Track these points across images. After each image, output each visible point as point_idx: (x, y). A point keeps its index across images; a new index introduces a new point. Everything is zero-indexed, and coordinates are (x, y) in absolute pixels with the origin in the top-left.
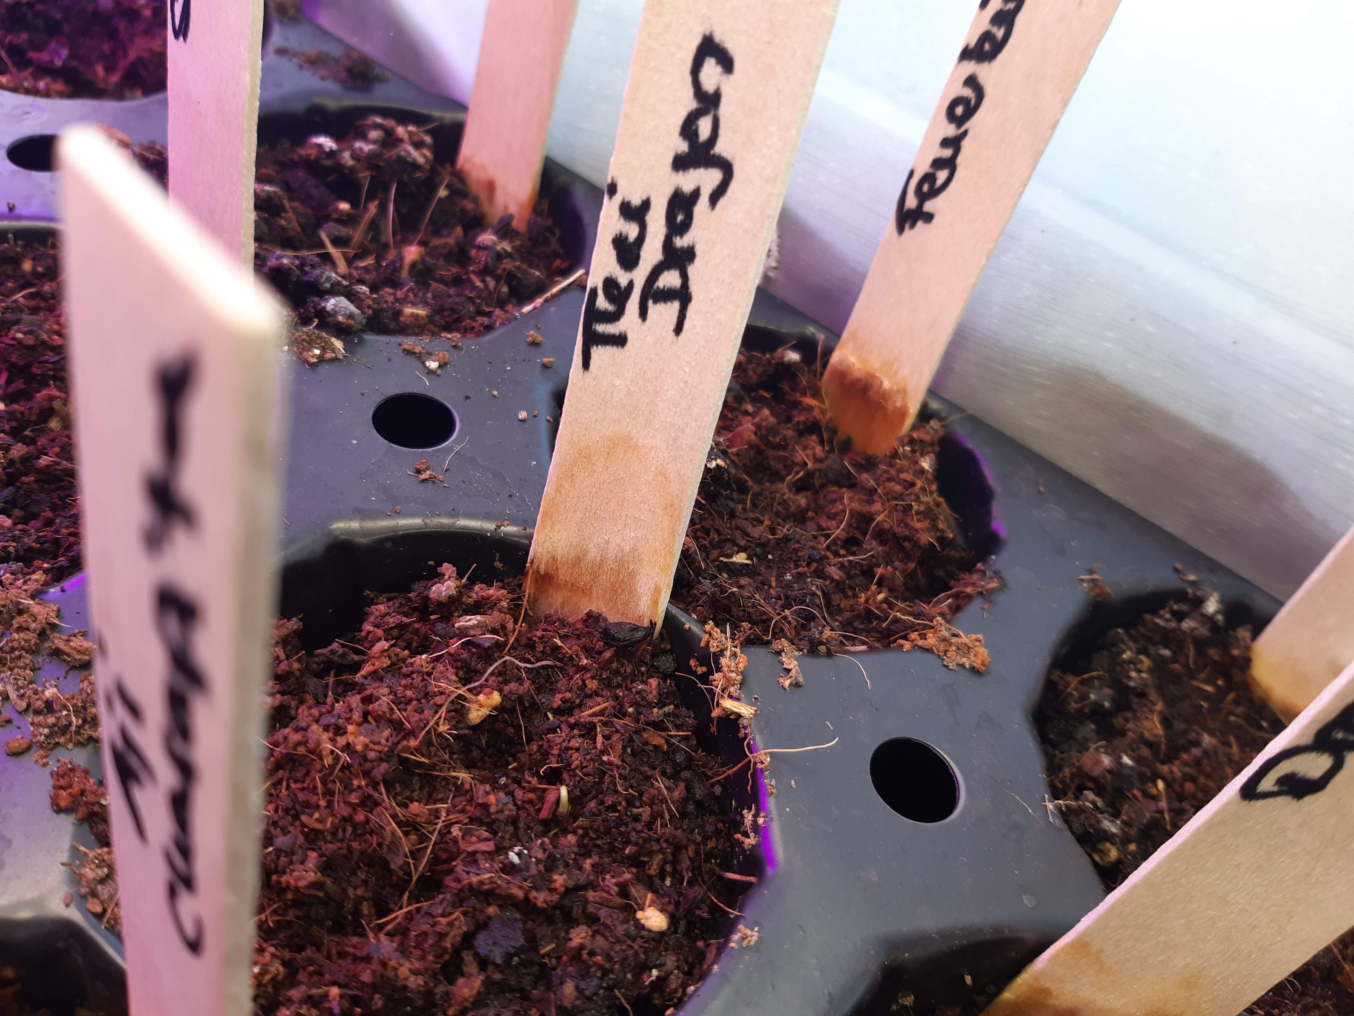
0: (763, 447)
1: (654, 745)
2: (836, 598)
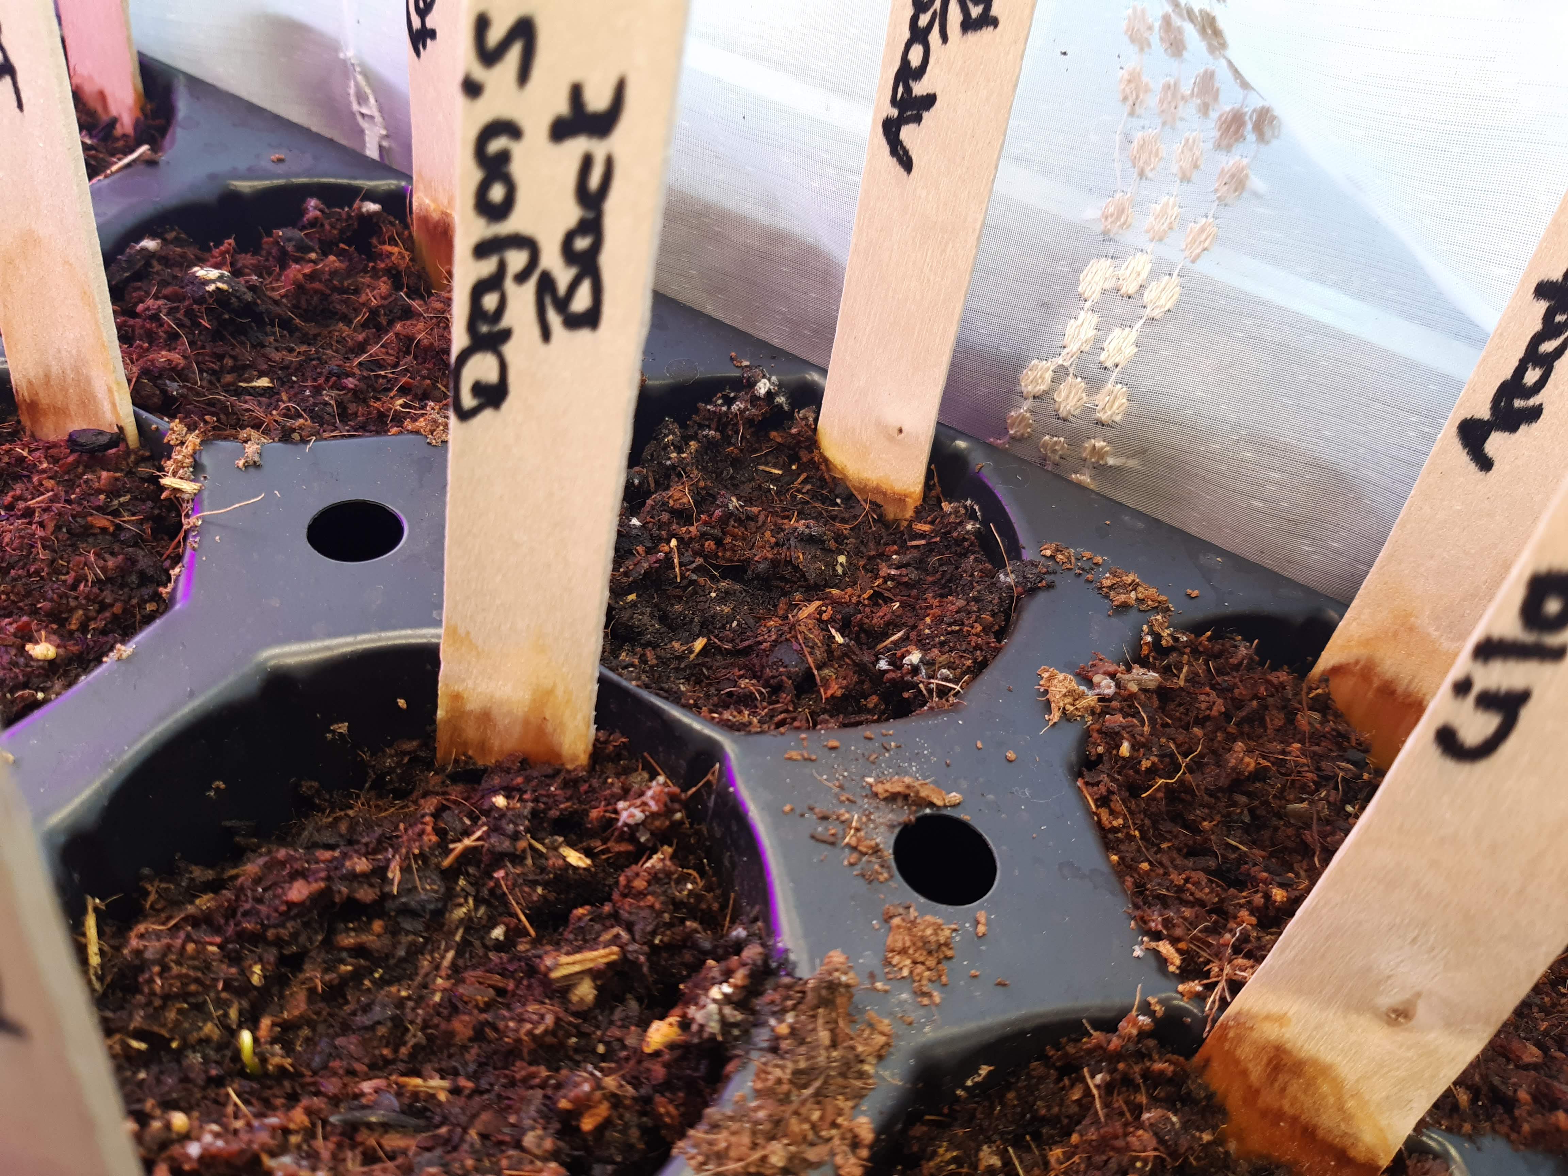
0: (328, 292)
1: (99, 528)
2: (352, 408)
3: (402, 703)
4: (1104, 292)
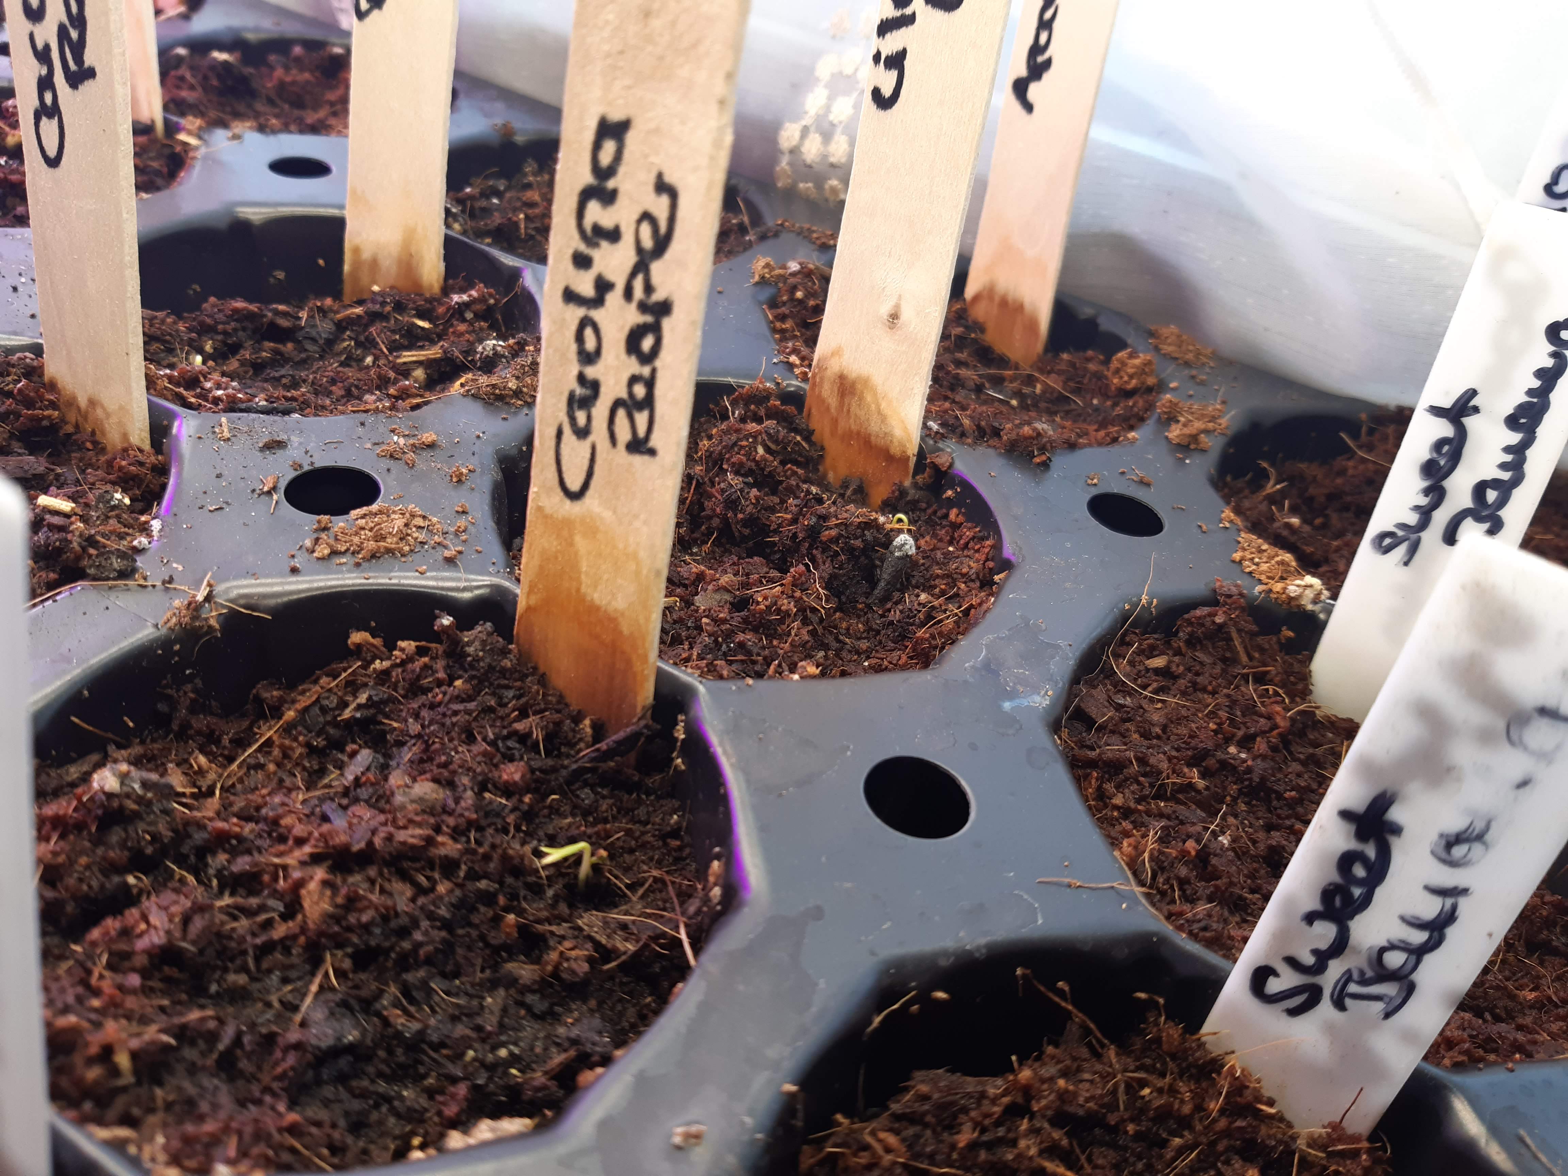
3: (321, 262)
4: (833, 75)
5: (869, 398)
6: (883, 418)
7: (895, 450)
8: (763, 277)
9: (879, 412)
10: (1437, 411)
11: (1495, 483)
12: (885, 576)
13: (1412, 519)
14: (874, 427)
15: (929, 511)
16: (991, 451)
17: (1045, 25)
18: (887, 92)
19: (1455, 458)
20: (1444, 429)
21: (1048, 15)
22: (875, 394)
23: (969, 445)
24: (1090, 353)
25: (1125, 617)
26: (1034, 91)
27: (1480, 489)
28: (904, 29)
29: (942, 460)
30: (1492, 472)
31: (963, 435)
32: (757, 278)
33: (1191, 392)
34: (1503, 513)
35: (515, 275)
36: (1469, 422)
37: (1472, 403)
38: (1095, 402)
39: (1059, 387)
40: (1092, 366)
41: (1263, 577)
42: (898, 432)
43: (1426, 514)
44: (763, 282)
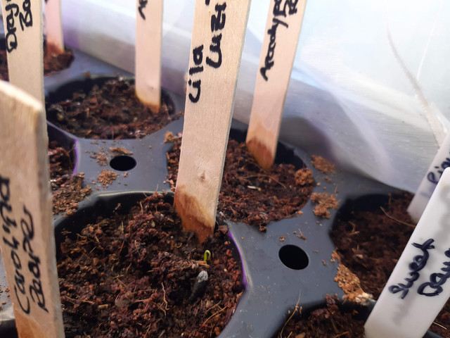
5: (196, 205)
6: (201, 213)
7: (206, 224)
8: (168, 140)
9: (200, 210)
10: (417, 245)
11: (440, 275)
12: (194, 291)
13: (405, 283)
14: (198, 215)
15: (220, 248)
16: (244, 224)
17: (271, 49)
18: (195, 95)
19: (424, 263)
20: (419, 252)
21: (272, 46)
22: (198, 204)
23: (235, 222)
24: (290, 166)
25: (288, 316)
26: (268, 73)
27: (433, 276)
28: (199, 73)
29: (224, 229)
30: (438, 271)
31: (233, 217)
32: (166, 141)
33: (325, 188)
34: (443, 286)
35: (72, 143)
36: (431, 251)
37: (432, 244)
38: (290, 187)
39: (277, 181)
40: (290, 172)
41: (346, 291)
42: (207, 218)
43: (411, 283)
44: (168, 141)
